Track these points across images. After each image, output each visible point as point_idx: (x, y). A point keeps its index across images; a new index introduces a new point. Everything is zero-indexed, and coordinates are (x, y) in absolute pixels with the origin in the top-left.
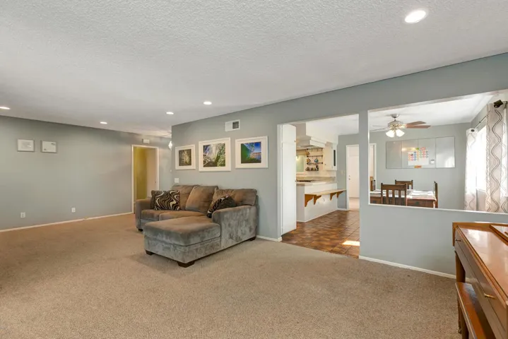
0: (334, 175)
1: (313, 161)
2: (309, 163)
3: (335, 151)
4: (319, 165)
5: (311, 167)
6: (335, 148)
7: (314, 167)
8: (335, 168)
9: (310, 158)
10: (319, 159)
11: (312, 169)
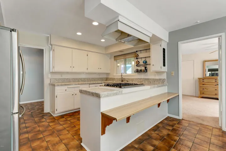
0: (164, 76)
1: (141, 63)
2: (138, 64)
3: (164, 49)
4: (148, 66)
5: (139, 68)
6: (164, 46)
7: (143, 68)
8: (165, 69)
9: (139, 60)
10: (147, 60)
11: (141, 71)
